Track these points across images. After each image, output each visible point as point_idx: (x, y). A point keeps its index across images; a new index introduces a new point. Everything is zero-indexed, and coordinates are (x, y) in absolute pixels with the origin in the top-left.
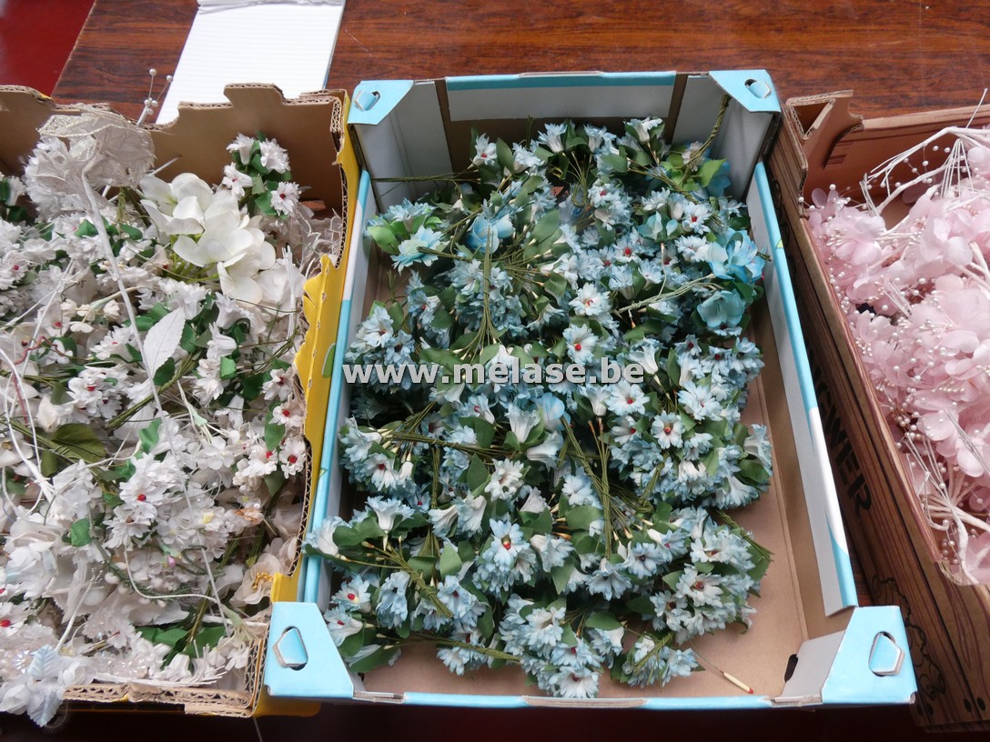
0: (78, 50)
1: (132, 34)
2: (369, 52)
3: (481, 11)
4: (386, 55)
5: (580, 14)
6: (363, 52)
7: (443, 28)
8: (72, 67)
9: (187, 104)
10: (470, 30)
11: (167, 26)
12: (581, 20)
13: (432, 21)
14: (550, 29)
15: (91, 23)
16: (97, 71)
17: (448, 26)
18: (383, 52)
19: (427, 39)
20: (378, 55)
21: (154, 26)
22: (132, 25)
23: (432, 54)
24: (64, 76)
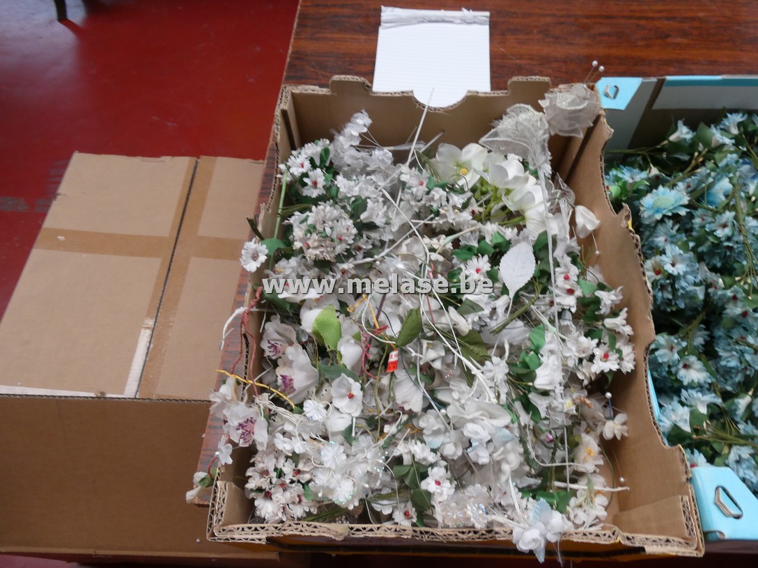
0: (293, 53)
1: (332, 43)
2: (516, 59)
3: (592, 32)
4: (530, 61)
5: (668, 36)
6: (511, 59)
7: (567, 43)
8: (291, 66)
9: (474, 92)
10: (588, 46)
11: (355, 37)
12: (669, 40)
13: (557, 38)
14: (648, 46)
15: (297, 34)
16: (312, 69)
17: (570, 42)
18: (527, 59)
19: (559, 51)
20: (523, 62)
21: (347, 36)
22: (329, 36)
23: (565, 62)
24: (287, 72)
